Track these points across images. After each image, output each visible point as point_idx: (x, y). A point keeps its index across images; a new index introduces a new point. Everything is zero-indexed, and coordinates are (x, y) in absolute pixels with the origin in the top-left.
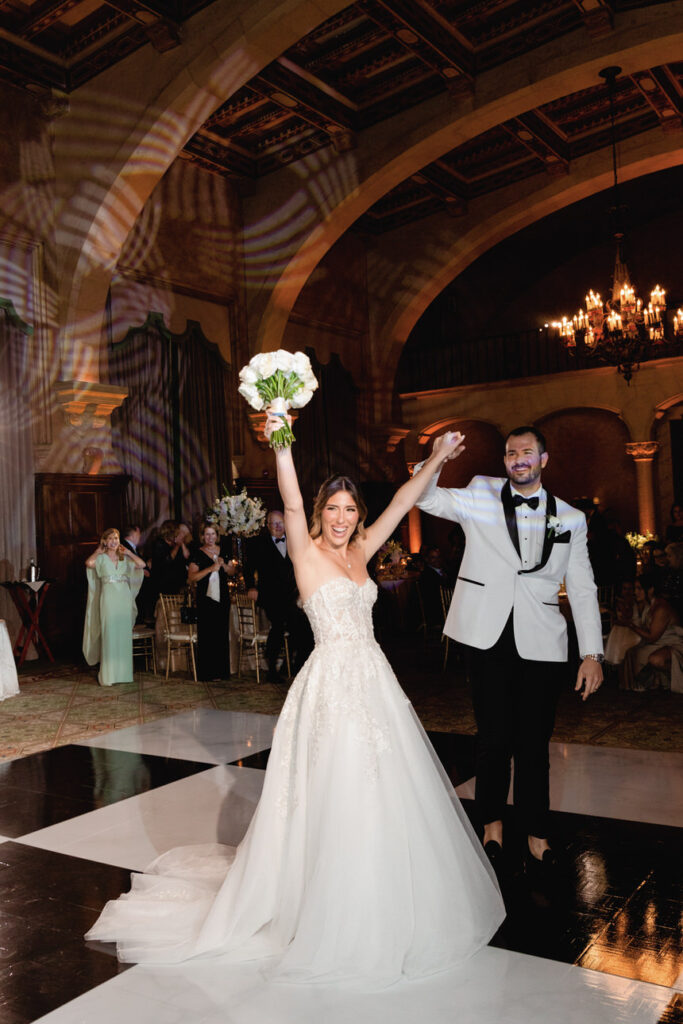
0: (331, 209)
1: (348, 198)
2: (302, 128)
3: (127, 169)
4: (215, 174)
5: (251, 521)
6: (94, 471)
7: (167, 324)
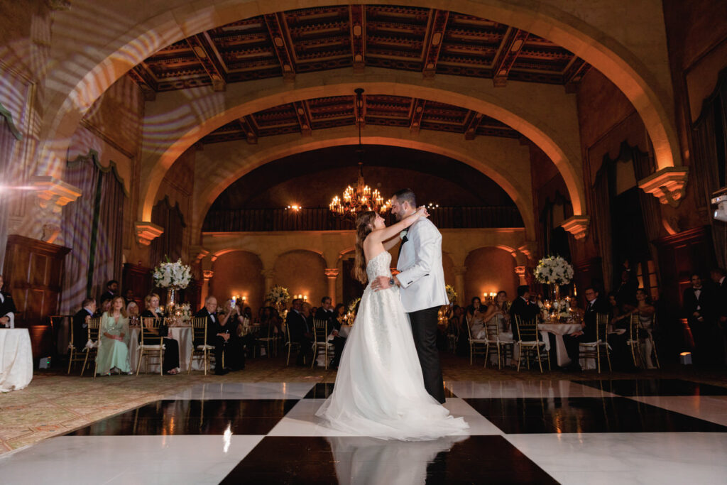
0: (206, 119)
1: (218, 116)
2: (192, 72)
3: (115, 55)
4: (134, 82)
5: (185, 279)
6: (50, 242)
7: (99, 159)
